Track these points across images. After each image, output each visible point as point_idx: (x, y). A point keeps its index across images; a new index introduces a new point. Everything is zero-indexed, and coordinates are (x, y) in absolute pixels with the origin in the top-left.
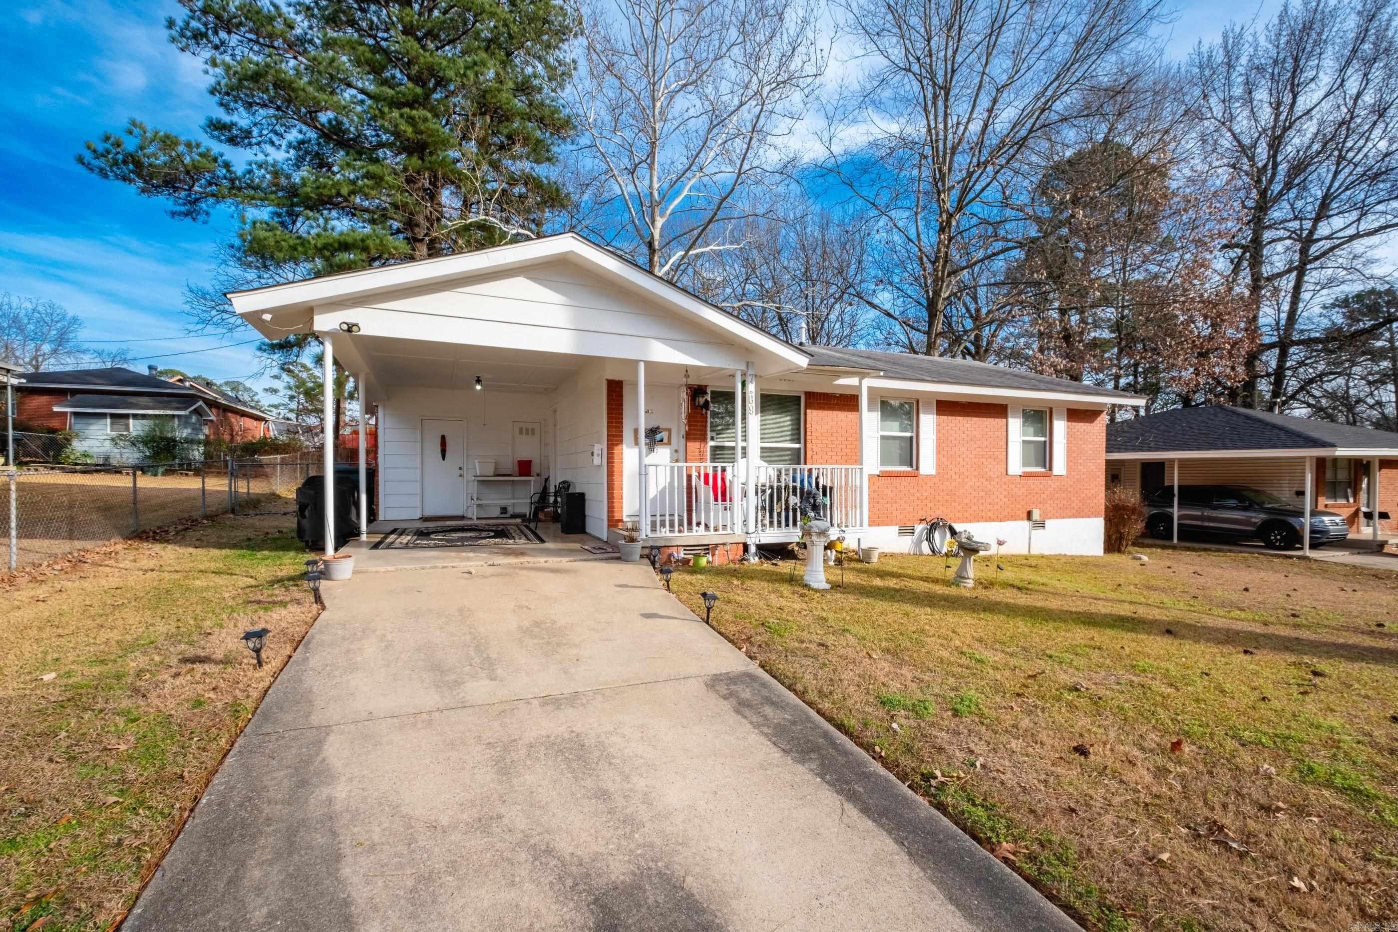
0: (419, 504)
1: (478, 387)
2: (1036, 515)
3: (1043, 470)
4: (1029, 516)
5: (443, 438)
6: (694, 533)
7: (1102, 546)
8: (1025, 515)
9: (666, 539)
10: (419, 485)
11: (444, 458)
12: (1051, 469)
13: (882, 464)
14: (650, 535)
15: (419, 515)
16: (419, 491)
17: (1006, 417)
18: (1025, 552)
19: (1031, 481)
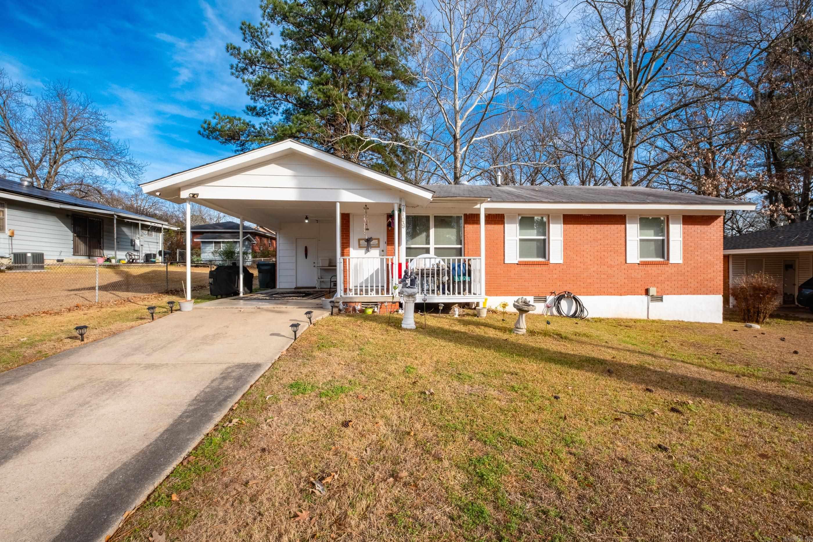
0: (295, 281)
1: (307, 221)
2: (653, 291)
3: (662, 260)
4: (647, 292)
5: (306, 248)
6: (369, 295)
7: (721, 316)
8: (644, 292)
9: (351, 298)
10: (295, 271)
11: (306, 258)
12: (668, 259)
13: (521, 256)
14: (343, 296)
15: (294, 286)
16: (295, 274)
17: (625, 224)
18: (646, 318)
19: (649, 268)
